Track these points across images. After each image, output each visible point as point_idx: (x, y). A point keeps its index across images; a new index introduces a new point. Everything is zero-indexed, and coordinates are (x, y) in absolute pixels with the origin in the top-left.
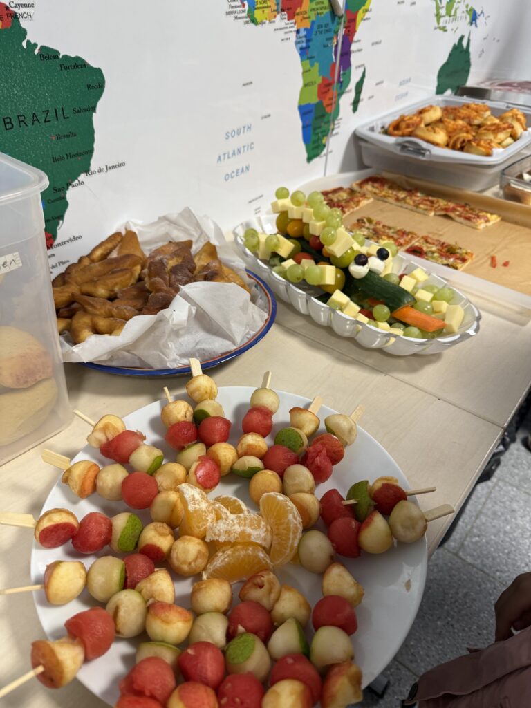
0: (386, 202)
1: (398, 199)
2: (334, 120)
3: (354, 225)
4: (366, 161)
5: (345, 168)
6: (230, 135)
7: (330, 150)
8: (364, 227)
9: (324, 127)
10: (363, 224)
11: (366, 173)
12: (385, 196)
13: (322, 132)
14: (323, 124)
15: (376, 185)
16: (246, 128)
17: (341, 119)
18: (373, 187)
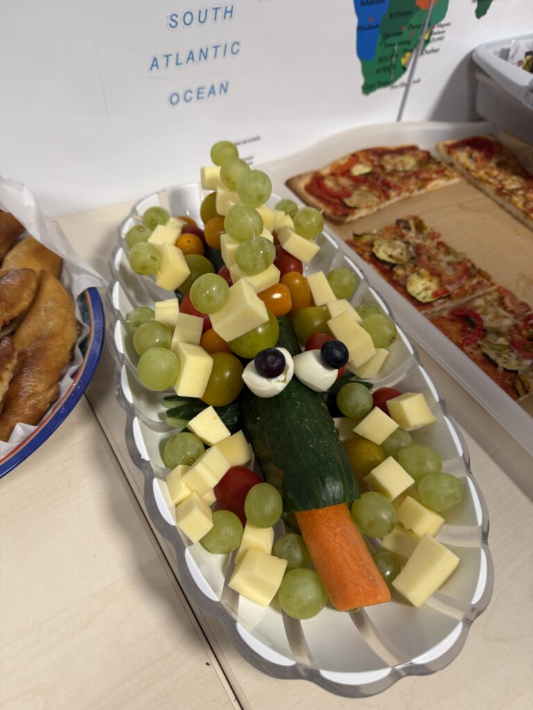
0: (480, 190)
1: (500, 191)
2: (431, 26)
3: (387, 229)
4: (481, 109)
5: (440, 113)
6: (180, 20)
7: (415, 77)
8: (402, 236)
9: (407, 34)
10: (404, 231)
11: (473, 129)
12: (481, 180)
13: (401, 43)
14: (405, 30)
15: (476, 154)
16: (220, 13)
17: (448, 24)
18: (470, 157)
